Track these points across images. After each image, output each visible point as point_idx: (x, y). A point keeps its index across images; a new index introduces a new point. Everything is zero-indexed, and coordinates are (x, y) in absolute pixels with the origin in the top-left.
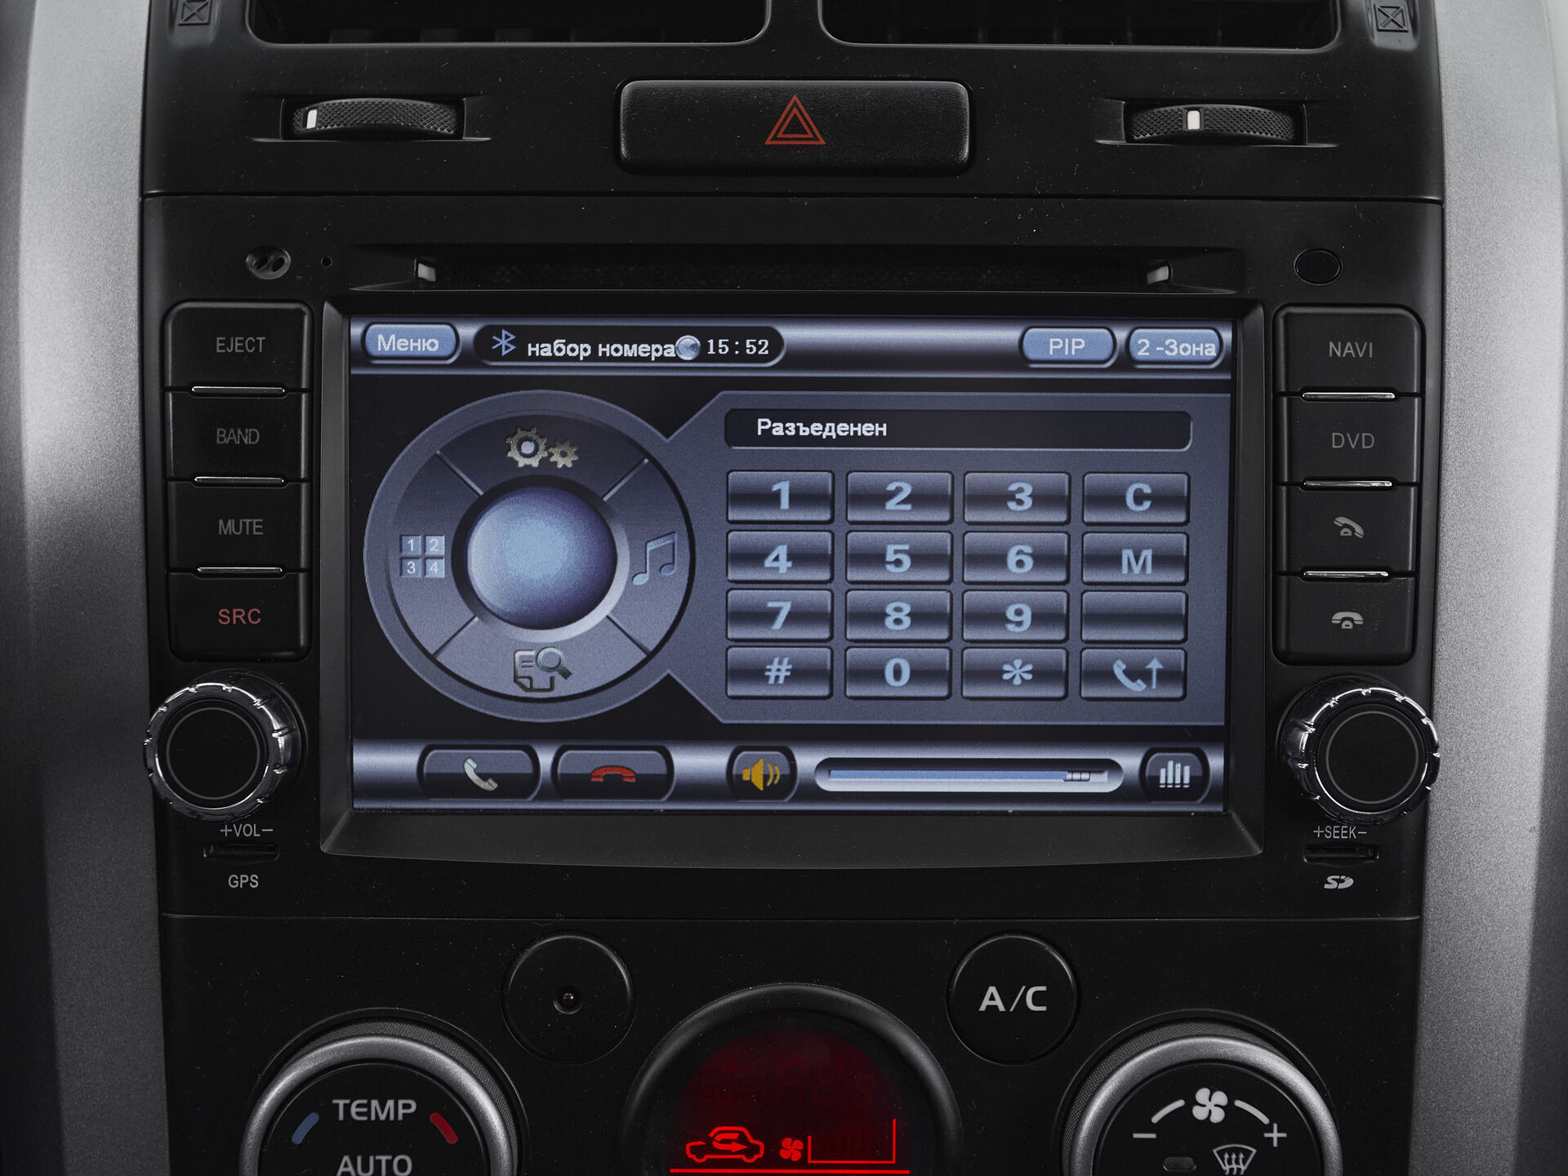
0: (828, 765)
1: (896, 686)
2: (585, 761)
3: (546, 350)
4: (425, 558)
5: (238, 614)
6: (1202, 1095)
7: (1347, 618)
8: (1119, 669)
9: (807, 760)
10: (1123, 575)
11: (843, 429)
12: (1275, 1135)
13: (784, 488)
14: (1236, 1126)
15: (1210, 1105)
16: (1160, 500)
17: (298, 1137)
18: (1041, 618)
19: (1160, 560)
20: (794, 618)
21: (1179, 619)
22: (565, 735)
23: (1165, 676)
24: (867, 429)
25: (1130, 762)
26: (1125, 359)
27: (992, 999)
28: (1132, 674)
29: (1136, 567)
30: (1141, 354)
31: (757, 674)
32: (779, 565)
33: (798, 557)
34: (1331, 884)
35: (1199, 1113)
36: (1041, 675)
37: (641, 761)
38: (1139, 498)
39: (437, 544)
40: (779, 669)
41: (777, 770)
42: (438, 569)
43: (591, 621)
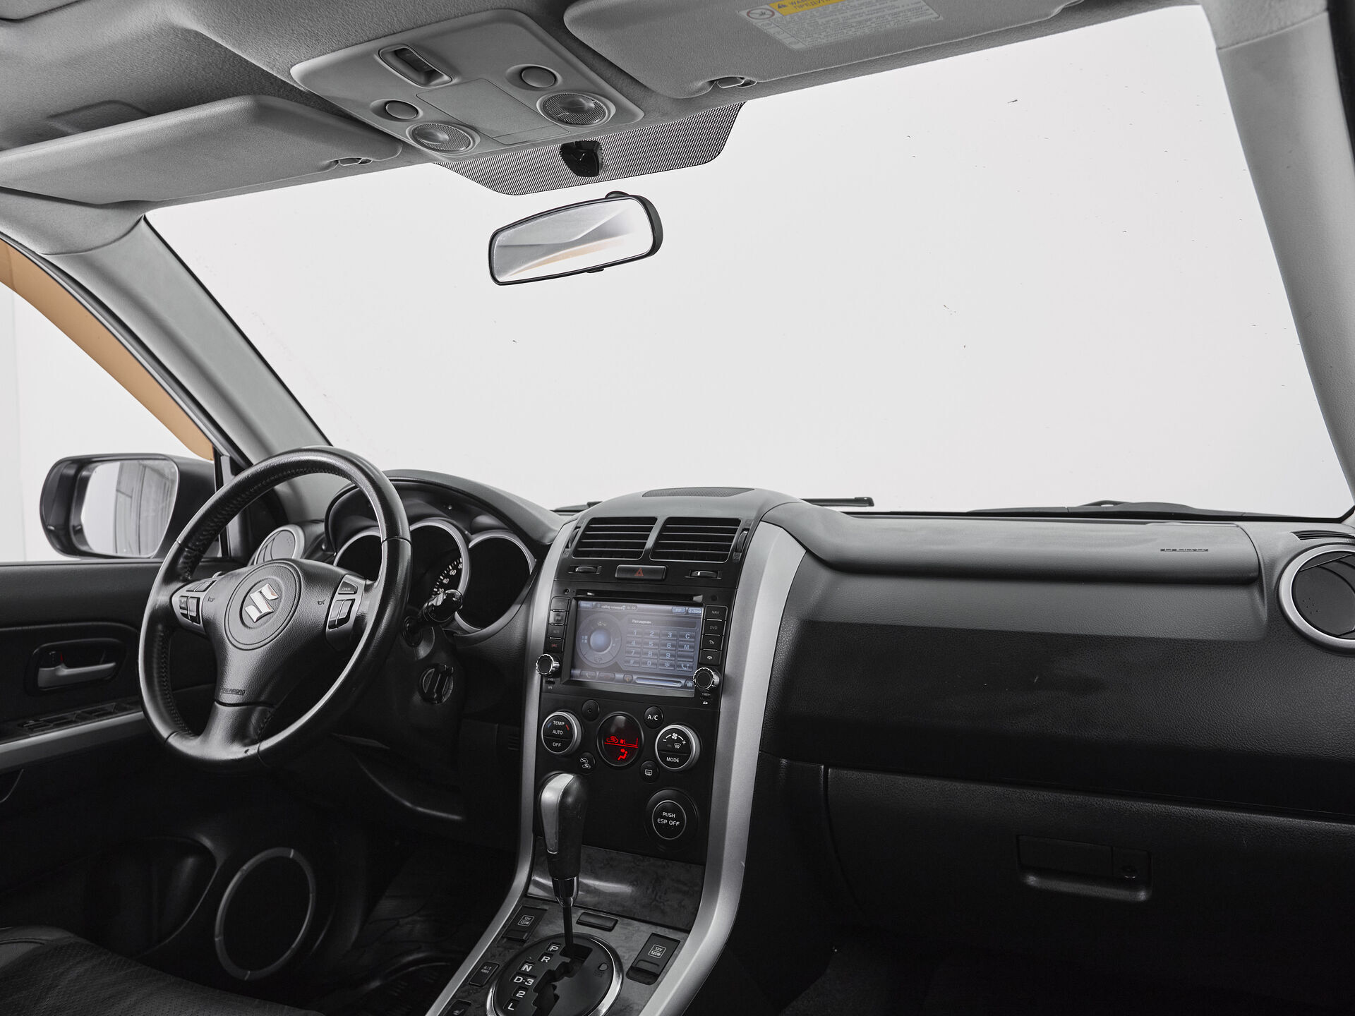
0: (638, 678)
1: (649, 666)
2: (603, 674)
3: (604, 607)
4: (584, 639)
5: (554, 645)
6: (674, 734)
7: (710, 658)
8: (682, 665)
9: (635, 677)
10: (684, 649)
11: (645, 622)
12: (684, 742)
13: (635, 631)
14: (678, 740)
15: (675, 736)
16: (691, 637)
17: (549, 727)
18: (672, 656)
19: (690, 647)
20: (635, 653)
21: (691, 657)
22: (601, 670)
23: (689, 667)
24: (648, 622)
25: (683, 682)
26: (687, 613)
27: (650, 717)
28: (684, 666)
29: (686, 648)
30: (690, 612)
31: (629, 662)
32: (634, 644)
33: (637, 643)
34: (704, 703)
35: (673, 737)
36: (671, 665)
37: (611, 675)
38: (688, 636)
39: (586, 637)
40: (632, 662)
41: (630, 678)
42: (586, 641)
43: (606, 651)
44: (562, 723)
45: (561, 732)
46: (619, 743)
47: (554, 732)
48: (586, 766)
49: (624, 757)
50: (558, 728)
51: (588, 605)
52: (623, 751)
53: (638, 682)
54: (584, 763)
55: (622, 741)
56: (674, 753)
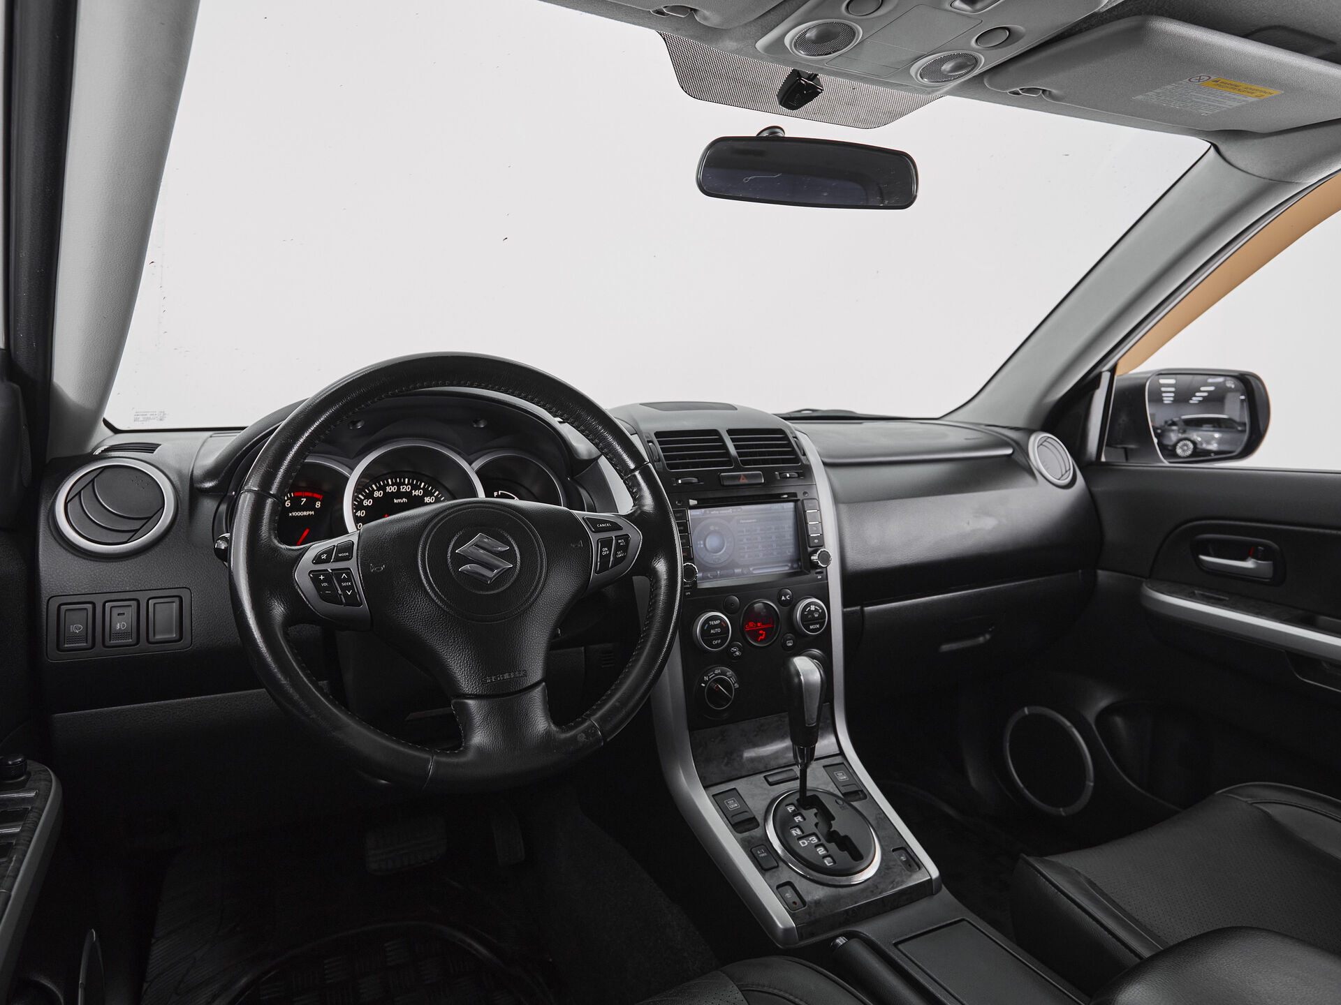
0: (754, 570)
2: (723, 572)
3: (713, 512)
4: (700, 544)
7: (817, 541)
9: (751, 569)
11: (751, 521)
12: (820, 611)
13: (744, 529)
14: (816, 610)
15: (813, 608)
17: (705, 628)
20: (748, 549)
21: (792, 544)
24: (754, 521)
25: (790, 565)
26: (783, 509)
27: (783, 598)
30: (785, 507)
31: (744, 557)
32: (745, 540)
33: (747, 539)
34: (819, 577)
35: (811, 609)
37: (730, 572)
38: (787, 528)
39: (702, 542)
40: (747, 556)
42: (702, 546)
43: (722, 552)
44: (718, 622)
45: (718, 630)
46: (757, 626)
47: (712, 631)
48: (737, 653)
49: (763, 637)
50: (715, 627)
51: (698, 513)
52: (761, 632)
53: (754, 572)
54: (735, 652)
55: (759, 624)
56: (814, 621)
